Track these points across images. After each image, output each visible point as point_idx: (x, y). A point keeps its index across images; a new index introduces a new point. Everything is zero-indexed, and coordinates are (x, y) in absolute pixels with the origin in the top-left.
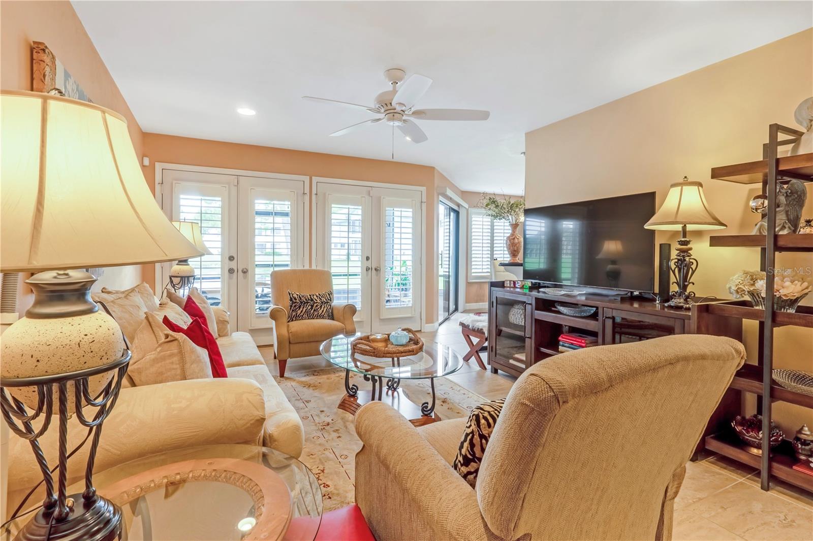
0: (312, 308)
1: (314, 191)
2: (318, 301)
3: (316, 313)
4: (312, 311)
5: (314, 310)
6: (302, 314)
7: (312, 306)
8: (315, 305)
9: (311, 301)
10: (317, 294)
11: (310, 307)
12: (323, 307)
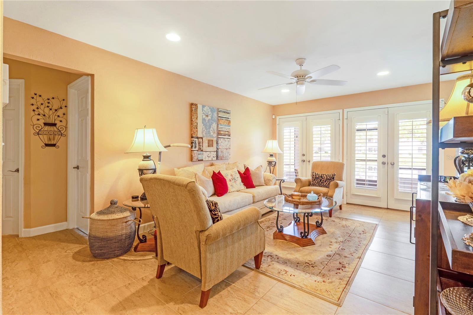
0: (320, 181)
1: (345, 117)
2: (325, 178)
3: (322, 184)
4: (320, 183)
5: (322, 182)
6: (315, 183)
7: (321, 180)
8: (323, 180)
9: (321, 177)
10: (327, 175)
11: (319, 180)
12: (327, 181)
